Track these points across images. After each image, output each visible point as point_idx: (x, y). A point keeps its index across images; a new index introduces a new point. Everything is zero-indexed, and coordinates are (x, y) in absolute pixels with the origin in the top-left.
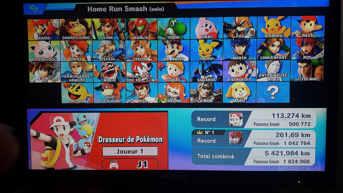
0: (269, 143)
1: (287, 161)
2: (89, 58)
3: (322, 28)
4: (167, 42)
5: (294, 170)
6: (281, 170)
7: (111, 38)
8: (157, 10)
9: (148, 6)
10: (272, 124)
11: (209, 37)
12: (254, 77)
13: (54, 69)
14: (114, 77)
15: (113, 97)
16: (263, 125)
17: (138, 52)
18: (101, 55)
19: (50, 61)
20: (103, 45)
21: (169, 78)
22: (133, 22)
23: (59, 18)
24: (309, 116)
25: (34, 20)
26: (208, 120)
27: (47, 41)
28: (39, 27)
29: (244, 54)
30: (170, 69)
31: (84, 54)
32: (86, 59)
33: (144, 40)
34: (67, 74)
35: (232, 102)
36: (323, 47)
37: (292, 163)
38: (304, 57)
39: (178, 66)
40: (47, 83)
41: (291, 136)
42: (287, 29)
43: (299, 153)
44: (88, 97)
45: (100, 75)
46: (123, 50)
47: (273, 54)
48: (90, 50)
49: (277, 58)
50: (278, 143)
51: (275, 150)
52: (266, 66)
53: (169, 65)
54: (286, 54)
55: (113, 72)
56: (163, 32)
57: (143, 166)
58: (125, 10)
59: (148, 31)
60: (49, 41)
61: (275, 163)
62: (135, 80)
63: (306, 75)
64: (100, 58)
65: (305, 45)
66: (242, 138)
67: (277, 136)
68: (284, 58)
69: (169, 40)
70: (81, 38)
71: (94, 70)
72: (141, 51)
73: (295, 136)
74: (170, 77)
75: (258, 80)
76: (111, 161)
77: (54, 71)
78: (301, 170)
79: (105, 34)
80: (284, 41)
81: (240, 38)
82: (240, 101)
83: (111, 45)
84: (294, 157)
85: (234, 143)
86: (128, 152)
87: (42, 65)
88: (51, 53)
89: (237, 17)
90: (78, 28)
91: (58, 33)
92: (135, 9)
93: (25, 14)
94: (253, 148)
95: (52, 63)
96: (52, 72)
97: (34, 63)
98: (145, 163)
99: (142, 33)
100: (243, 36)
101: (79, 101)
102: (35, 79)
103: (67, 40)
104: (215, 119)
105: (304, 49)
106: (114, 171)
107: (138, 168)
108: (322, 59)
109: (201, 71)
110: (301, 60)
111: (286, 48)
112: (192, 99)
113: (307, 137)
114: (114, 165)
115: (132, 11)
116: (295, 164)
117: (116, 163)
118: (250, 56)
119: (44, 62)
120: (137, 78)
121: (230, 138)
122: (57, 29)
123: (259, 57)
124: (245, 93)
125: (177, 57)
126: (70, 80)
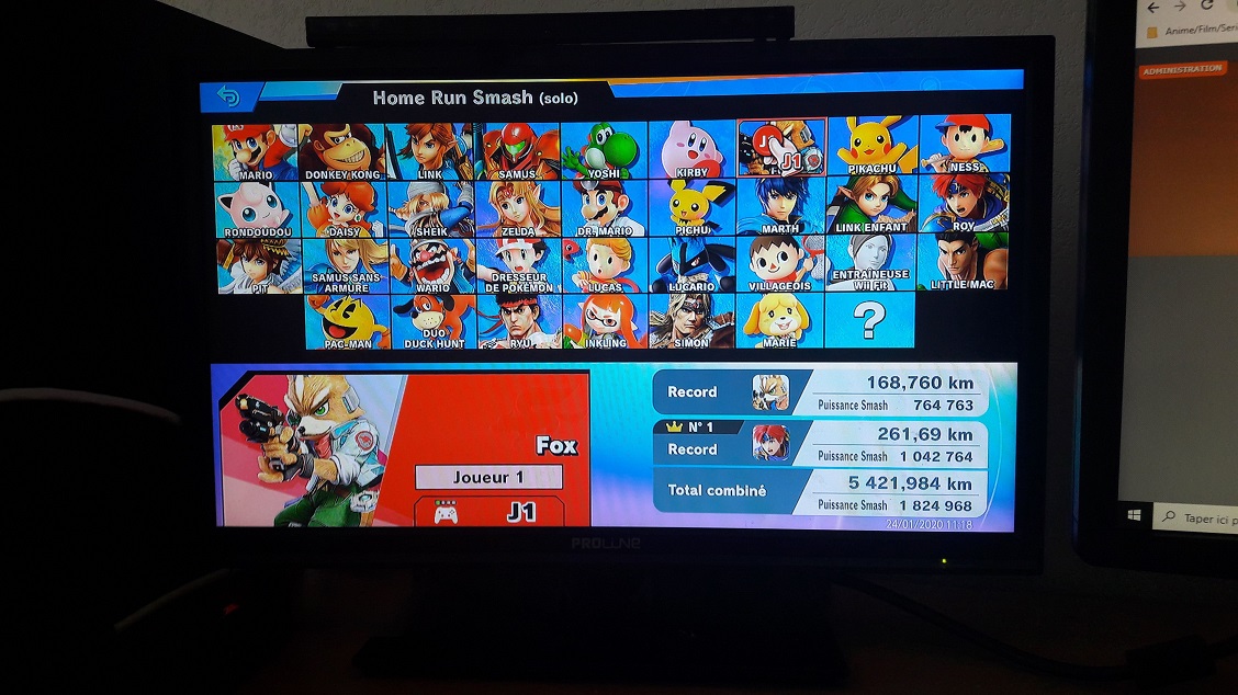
0: (860, 456)
1: (909, 505)
2: (378, 229)
3: (1006, 146)
4: (587, 185)
5: (928, 529)
6: (895, 528)
8: (558, 101)
9: (531, 88)
10: (866, 406)
11: (698, 173)
12: (819, 281)
13: (284, 258)
14: (444, 280)
15: (442, 333)
16: (843, 406)
18: (411, 219)
19: (273, 238)
20: (416, 193)
21: (593, 282)
22: (496, 134)
23: (297, 122)
24: (968, 384)
25: (229, 126)
26: (698, 393)
27: (265, 182)
28: (244, 145)
29: (792, 218)
30: (596, 257)
31: (365, 218)
32: (371, 232)
33: (525, 180)
34: (320, 271)
35: (759, 346)
36: (1007, 198)
37: (924, 509)
38: (956, 226)
39: (617, 250)
40: (266, 296)
41: (918, 438)
42: (908, 150)
43: (943, 483)
44: (376, 334)
45: (407, 275)
46: (468, 207)
47: (869, 219)
48: (381, 207)
49: (881, 228)
50: (884, 457)
51: (877, 474)
52: (850, 248)
53: (593, 248)
54: (906, 218)
55: (443, 266)
56: (576, 161)
57: (523, 515)
58: (475, 101)
59: (535, 157)
60: (271, 183)
61: (875, 508)
62: (500, 288)
63: (961, 274)
64: (407, 227)
65: (956, 192)
66: (786, 443)
67: (880, 438)
68: (898, 230)
69: (592, 180)
70: (357, 174)
71: (393, 261)
72: (517, 210)
73: (931, 436)
74: (595, 278)
75: (830, 288)
76: (438, 503)
77: (284, 264)
78: (949, 530)
79: (421, 166)
80: (899, 182)
82: (782, 343)
83: (435, 195)
84: (930, 494)
85: (766, 456)
86: (484, 479)
87: (251, 246)
88: (278, 215)
90: (347, 150)
92: (501, 98)
93: (204, 110)
94: (817, 468)
95: (278, 241)
96: (279, 265)
97: (231, 241)
98: (529, 507)
99: (519, 161)
101: (352, 343)
102: (232, 284)
103: (320, 180)
104: (715, 390)
105: (954, 203)
106: (446, 529)
107: (510, 521)
108: (1004, 232)
109: (677, 263)
110: (946, 234)
111: (906, 203)
112: (653, 337)
113: (965, 439)
114: (446, 514)
115: (493, 102)
116: (932, 513)
117: (452, 508)
118: (809, 224)
119: (259, 239)
120: (508, 283)
121: (755, 441)
122: (292, 151)
123: (833, 227)
124: (796, 321)
125: (613, 226)
126: (328, 288)
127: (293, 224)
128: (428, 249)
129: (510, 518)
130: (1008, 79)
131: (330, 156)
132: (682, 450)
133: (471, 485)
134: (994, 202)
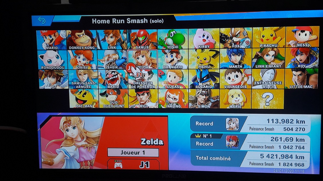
0: (264, 147)
2: (94, 66)
3: (317, 37)
4: (167, 51)
5: (288, 173)
6: (277, 172)
7: (115, 47)
8: (156, 22)
10: (266, 129)
11: (206, 47)
12: (249, 85)
13: (62, 76)
14: (117, 84)
15: (116, 102)
16: (258, 129)
17: (139, 61)
18: (106, 63)
19: (58, 69)
20: (107, 54)
21: (169, 85)
22: (135, 33)
24: (303, 122)
25: (42, 31)
26: (206, 124)
27: (55, 50)
28: (47, 38)
29: (240, 63)
30: (170, 76)
31: (90, 63)
32: (92, 67)
33: (145, 49)
34: (74, 81)
35: (228, 108)
36: (318, 56)
37: (287, 166)
38: (299, 66)
39: (177, 73)
40: (56, 90)
41: (285, 141)
42: (281, 39)
43: (294, 157)
44: (94, 103)
45: (104, 82)
46: (125, 59)
47: (267, 63)
48: (95, 59)
49: (272, 66)
50: (273, 147)
51: (270, 153)
52: (261, 74)
53: (169, 73)
54: (281, 63)
55: (115, 80)
56: (163, 43)
57: (145, 166)
58: (127, 22)
59: (148, 41)
60: (57, 51)
61: (270, 165)
63: (301, 83)
64: (104, 66)
65: (299, 54)
66: (238, 142)
67: (271, 140)
68: (278, 67)
69: (168, 49)
70: (87, 48)
71: (100, 77)
72: (142, 60)
73: (290, 140)
74: (170, 83)
76: (115, 161)
77: (62, 78)
78: (296, 173)
79: (109, 44)
81: (235, 48)
82: (236, 107)
83: (114, 55)
84: (289, 161)
85: (231, 146)
86: (131, 153)
87: (51, 72)
88: (59, 62)
89: (233, 28)
90: (83, 39)
92: (137, 21)
94: (249, 151)
95: (60, 71)
96: (60, 79)
97: (43, 70)
98: (147, 163)
99: (143, 43)
100: (238, 46)
101: (85, 106)
102: (44, 85)
104: (212, 123)
105: (298, 58)
106: (118, 170)
108: (316, 68)
109: (199, 78)
110: (295, 68)
112: (190, 104)
113: (302, 141)
114: (118, 165)
115: (134, 23)
116: (290, 167)
117: (120, 163)
118: (246, 65)
119: (53, 70)
120: (139, 85)
121: (227, 141)
122: (65, 39)
124: (241, 99)
125: (176, 65)
126: (77, 87)
127: (65, 65)
128: (111, 74)
129: (141, 167)
133: (127, 155)
134: (313, 58)
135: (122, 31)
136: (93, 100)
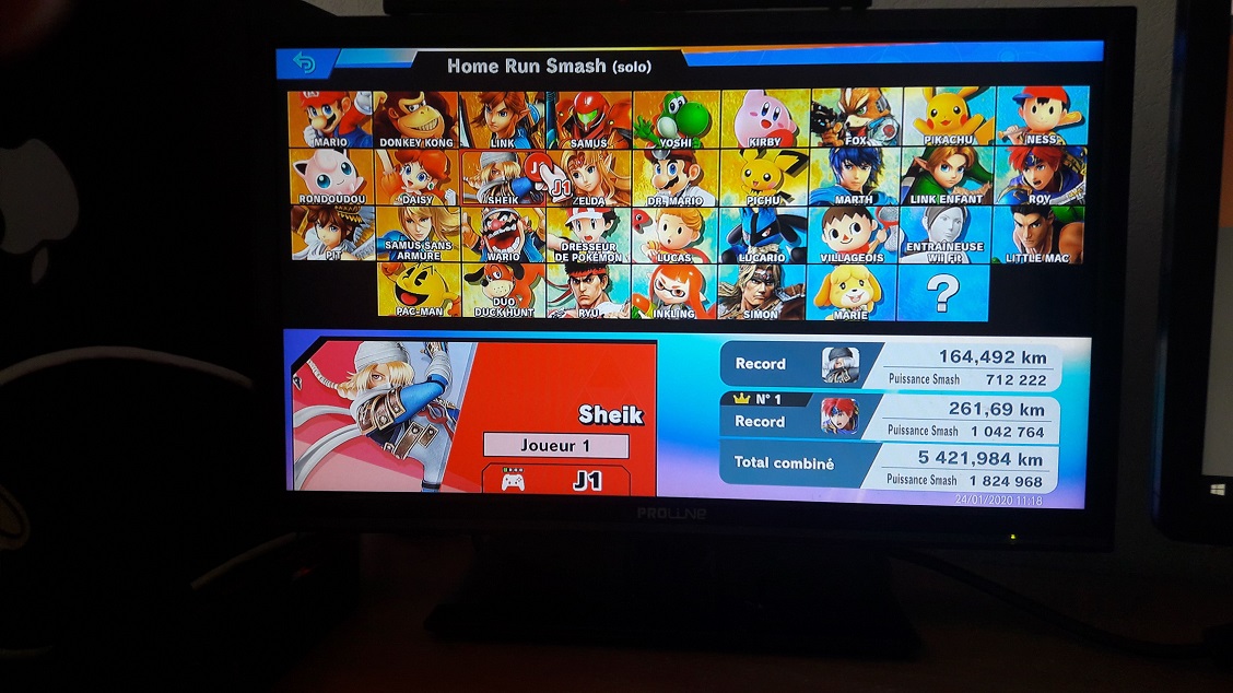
0: (930, 431)
1: (979, 481)
2: (451, 196)
3: (1083, 118)
4: (658, 155)
5: (997, 505)
6: (965, 503)
8: (631, 70)
9: (604, 57)
10: (938, 380)
11: (770, 142)
12: (891, 252)
13: (358, 225)
14: (515, 249)
15: (511, 302)
16: (914, 380)
17: (580, 182)
18: (483, 188)
19: (347, 205)
20: (488, 162)
21: (662, 252)
22: (568, 103)
24: (1041, 358)
25: (305, 93)
26: (766, 365)
27: (339, 149)
28: (319, 112)
29: (867, 189)
30: (665, 227)
31: (438, 186)
32: (444, 200)
33: (597, 149)
34: (393, 238)
35: (830, 318)
36: (1084, 172)
37: (994, 484)
38: (1032, 199)
39: (686, 220)
40: (339, 262)
41: (990, 413)
42: (984, 121)
43: (1014, 458)
44: (447, 301)
45: (478, 244)
47: (944, 190)
49: (957, 200)
51: (947, 449)
52: (925, 221)
54: (981, 190)
55: (511, 236)
57: (589, 484)
58: (548, 70)
59: (607, 126)
60: (345, 150)
61: (945, 483)
62: (570, 257)
63: (1036, 247)
64: (479, 196)
65: (1033, 164)
66: (855, 416)
67: (952, 412)
68: (974, 202)
69: (663, 149)
70: (430, 142)
71: (465, 229)
73: (1002, 411)
74: (664, 248)
75: (903, 260)
76: (504, 472)
77: (358, 230)
78: (1019, 505)
79: (494, 134)
80: (976, 155)
81: (855, 147)
82: (853, 316)
83: (508, 163)
84: (1001, 470)
85: (835, 429)
86: (551, 447)
87: (325, 213)
88: (352, 182)
89: (849, 90)
90: (422, 117)
91: (368, 128)
92: (575, 67)
93: (283, 73)
94: (886, 442)
95: (352, 208)
96: (352, 232)
97: (305, 207)
98: (595, 476)
99: (591, 130)
100: (863, 141)
101: (423, 310)
102: (306, 250)
104: (784, 363)
105: (1030, 175)
106: (513, 496)
107: (576, 489)
108: (1080, 205)
109: (747, 233)
110: (1021, 206)
111: (981, 174)
112: (722, 309)
113: (1037, 414)
114: (513, 481)
115: (566, 71)
116: (1002, 489)
117: (519, 475)
118: (884, 195)
119: (333, 205)
120: (577, 252)
121: (823, 413)
122: (368, 117)
123: (908, 198)
124: (867, 294)
125: (684, 195)
126: (400, 255)
128: (499, 218)
129: (576, 486)
130: (1088, 50)
131: (405, 123)
132: (749, 422)
133: (538, 453)
134: (1071, 175)
135: (531, 95)
136: (447, 295)
